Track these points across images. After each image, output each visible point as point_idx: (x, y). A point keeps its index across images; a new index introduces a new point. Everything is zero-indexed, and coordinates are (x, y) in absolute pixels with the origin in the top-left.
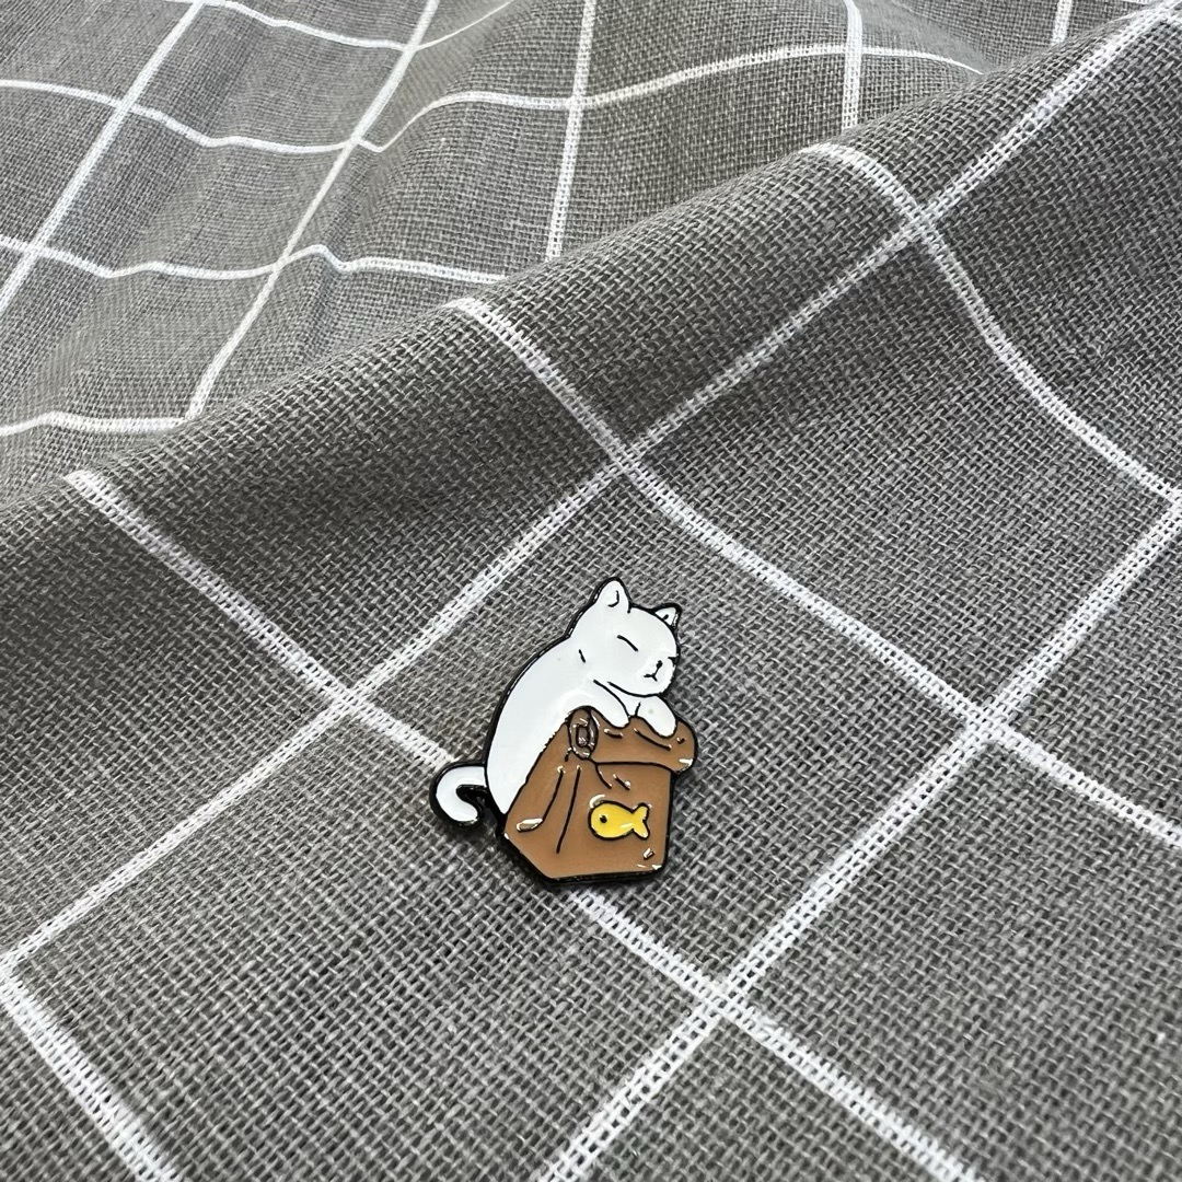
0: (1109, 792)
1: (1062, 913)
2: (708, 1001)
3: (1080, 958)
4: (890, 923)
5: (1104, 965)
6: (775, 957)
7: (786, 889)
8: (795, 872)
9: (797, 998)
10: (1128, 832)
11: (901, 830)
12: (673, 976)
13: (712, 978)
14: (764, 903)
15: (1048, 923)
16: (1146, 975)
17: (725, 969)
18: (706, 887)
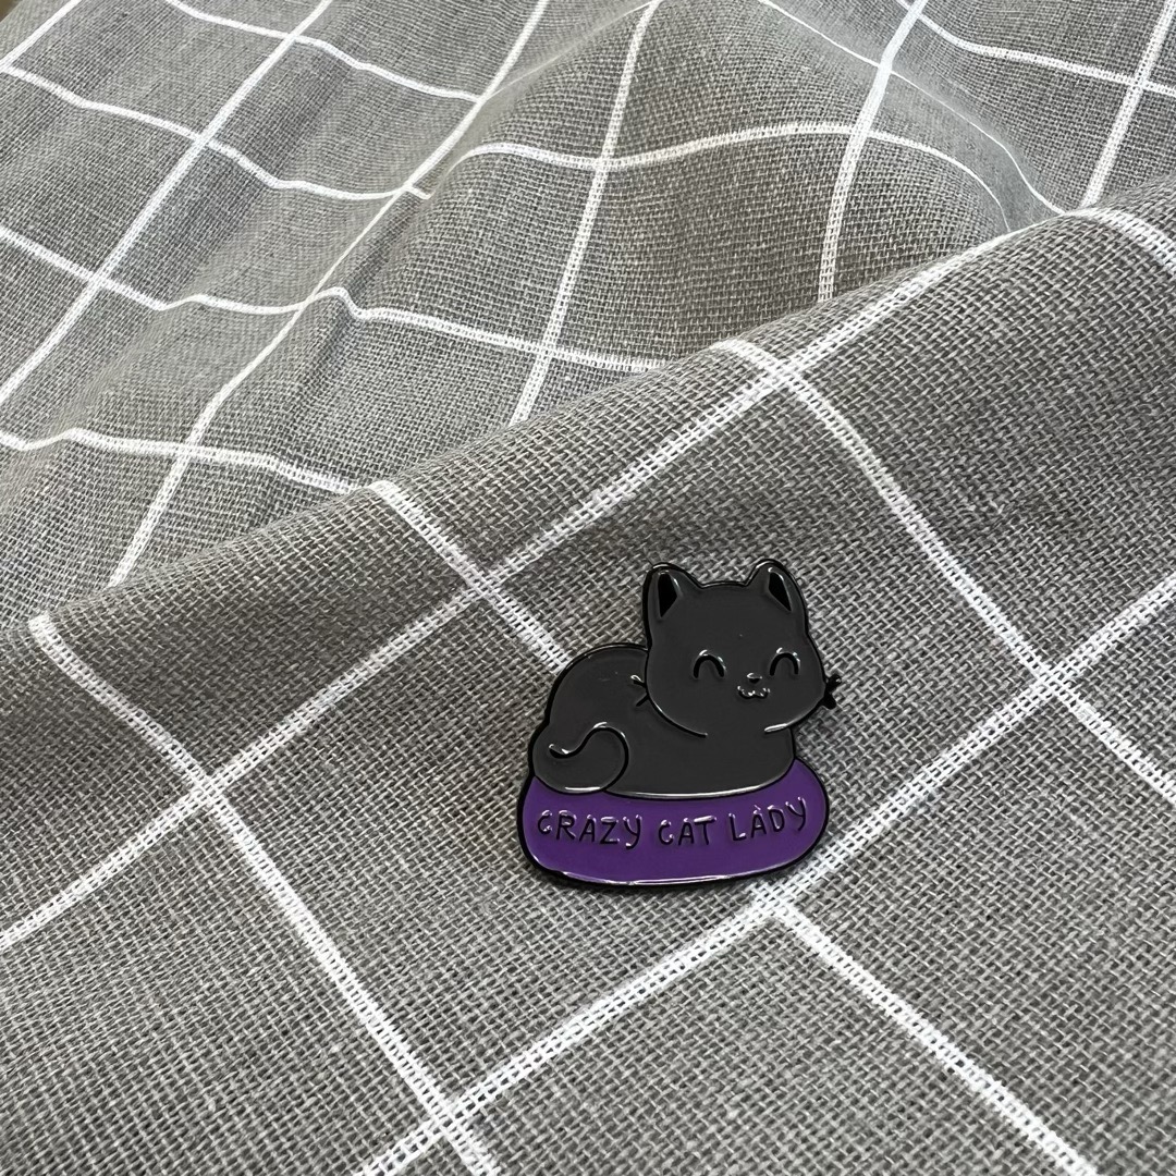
0: (871, 978)
1: (784, 1084)
2: (435, 1118)
3: (785, 1129)
4: (622, 1068)
5: (805, 1140)
6: (508, 1085)
7: (540, 1024)
8: (553, 1010)
9: (513, 1128)
10: (876, 1017)
11: (663, 986)
12: (414, 1087)
13: (447, 1096)
14: (516, 1034)
15: (767, 1090)
16: (840, 1158)
17: (460, 1090)
18: (470, 1011)
